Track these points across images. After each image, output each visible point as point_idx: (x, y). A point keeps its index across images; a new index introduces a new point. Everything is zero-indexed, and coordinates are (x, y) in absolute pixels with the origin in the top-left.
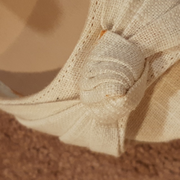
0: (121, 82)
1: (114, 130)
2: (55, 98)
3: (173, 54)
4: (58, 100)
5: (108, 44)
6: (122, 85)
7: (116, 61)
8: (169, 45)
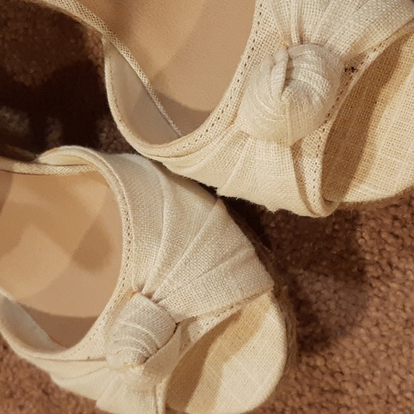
0: (139, 350)
1: (150, 399)
2: (85, 357)
3: (208, 319)
4: (89, 359)
5: (136, 307)
6: (140, 354)
7: (139, 327)
8: (201, 310)
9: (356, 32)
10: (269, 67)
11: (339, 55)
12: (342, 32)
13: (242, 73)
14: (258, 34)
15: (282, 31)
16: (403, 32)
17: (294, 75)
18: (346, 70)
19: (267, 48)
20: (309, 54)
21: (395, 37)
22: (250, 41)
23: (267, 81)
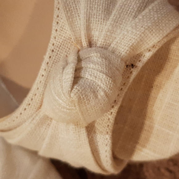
9: (134, 37)
10: (61, 67)
11: (120, 56)
12: (122, 37)
13: (45, 70)
14: (56, 39)
15: (74, 37)
16: (172, 36)
17: (82, 74)
18: (127, 66)
19: (64, 50)
20: (95, 56)
21: (165, 40)
22: (50, 45)
23: (60, 80)
